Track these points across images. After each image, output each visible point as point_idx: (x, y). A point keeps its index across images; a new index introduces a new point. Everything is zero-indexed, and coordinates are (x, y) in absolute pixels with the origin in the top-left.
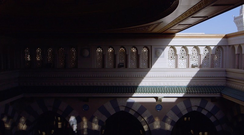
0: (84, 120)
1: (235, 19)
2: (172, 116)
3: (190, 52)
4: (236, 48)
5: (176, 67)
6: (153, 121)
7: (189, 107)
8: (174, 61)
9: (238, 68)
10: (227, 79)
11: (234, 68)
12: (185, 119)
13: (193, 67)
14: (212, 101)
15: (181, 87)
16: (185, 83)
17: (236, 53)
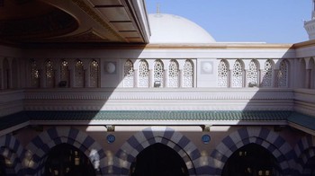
0: (109, 154)
1: (306, 24)
2: (224, 150)
3: (247, 67)
4: (307, 61)
5: (229, 86)
6: (199, 156)
7: (245, 138)
8: (225, 78)
9: (309, 87)
10: (295, 102)
11: (304, 87)
12: (241, 153)
13: (251, 86)
14: (275, 131)
15: (235, 112)
16: (240, 106)
17: (307, 68)
